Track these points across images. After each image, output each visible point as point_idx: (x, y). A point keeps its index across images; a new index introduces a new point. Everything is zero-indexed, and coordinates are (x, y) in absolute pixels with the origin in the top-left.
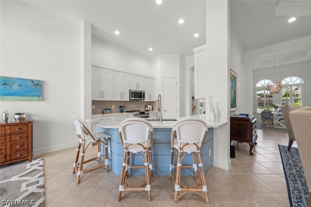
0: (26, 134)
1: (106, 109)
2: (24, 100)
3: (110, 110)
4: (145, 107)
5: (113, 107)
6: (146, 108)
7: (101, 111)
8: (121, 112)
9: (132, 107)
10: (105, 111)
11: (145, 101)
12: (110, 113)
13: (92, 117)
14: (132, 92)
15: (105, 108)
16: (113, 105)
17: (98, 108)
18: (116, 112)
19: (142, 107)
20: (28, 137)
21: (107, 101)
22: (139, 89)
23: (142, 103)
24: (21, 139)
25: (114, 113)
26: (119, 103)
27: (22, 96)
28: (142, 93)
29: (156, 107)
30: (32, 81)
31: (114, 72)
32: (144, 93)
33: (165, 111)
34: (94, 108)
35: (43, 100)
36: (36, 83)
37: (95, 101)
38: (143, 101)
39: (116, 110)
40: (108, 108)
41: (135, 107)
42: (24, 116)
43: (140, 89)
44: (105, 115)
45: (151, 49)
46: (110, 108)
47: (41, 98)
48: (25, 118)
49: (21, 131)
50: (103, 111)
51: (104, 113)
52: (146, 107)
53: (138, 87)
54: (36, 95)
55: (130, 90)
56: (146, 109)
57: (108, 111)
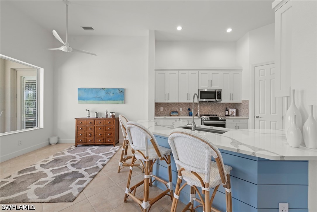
0: (112, 127)
1: (173, 112)
2: (115, 103)
3: (178, 112)
4: (225, 110)
5: (181, 109)
6: (226, 112)
7: (168, 113)
8: (190, 116)
9: (204, 110)
10: (172, 114)
11: (222, 102)
12: (177, 116)
13: (155, 119)
14: (201, 92)
15: (172, 110)
16: (181, 107)
17: (165, 110)
18: (184, 115)
19: (220, 110)
20: (113, 129)
21: (174, 103)
22: (212, 87)
23: (220, 105)
24: (110, 130)
25: (182, 116)
26: (187, 105)
27: (114, 100)
28: (216, 92)
29: (243, 111)
30: (119, 89)
31: (180, 72)
32: (220, 92)
33: (258, 117)
34: (162, 110)
35: (124, 103)
36: (121, 90)
37: (158, 103)
38: (219, 102)
39: (184, 113)
40: (175, 110)
41: (209, 110)
42: (114, 114)
43: (215, 87)
44: (172, 117)
45: (229, 30)
46: (178, 111)
47: (123, 101)
48: (115, 116)
49: (110, 124)
50: (170, 114)
51: (171, 116)
52: (227, 110)
53: (210, 85)
54: (121, 99)
55: (199, 89)
56: (227, 114)
57: (175, 114)
